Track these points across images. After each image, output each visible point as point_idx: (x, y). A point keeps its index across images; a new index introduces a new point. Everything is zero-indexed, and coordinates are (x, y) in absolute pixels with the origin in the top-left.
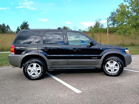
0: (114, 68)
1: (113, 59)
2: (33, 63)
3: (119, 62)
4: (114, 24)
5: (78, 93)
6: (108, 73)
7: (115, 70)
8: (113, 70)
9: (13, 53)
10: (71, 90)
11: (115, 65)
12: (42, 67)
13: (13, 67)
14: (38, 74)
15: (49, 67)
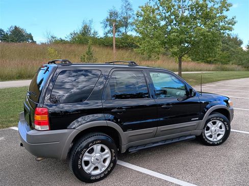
0: (218, 132)
2: (95, 144)
3: (226, 123)
6: (208, 141)
8: (216, 135)
11: (219, 127)
12: (113, 150)
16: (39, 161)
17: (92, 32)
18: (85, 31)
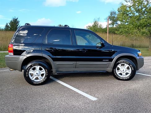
0: (126, 71)
1: (124, 62)
2: (36, 65)
3: (131, 65)
4: (113, 24)
5: (94, 101)
6: (119, 77)
7: (127, 74)
8: (125, 74)
9: (12, 54)
10: (84, 97)
11: (127, 68)
12: (46, 70)
13: (11, 70)
14: (41, 78)
15: (54, 70)
16: (11, 71)
17: (99, 25)
18: (95, 25)
